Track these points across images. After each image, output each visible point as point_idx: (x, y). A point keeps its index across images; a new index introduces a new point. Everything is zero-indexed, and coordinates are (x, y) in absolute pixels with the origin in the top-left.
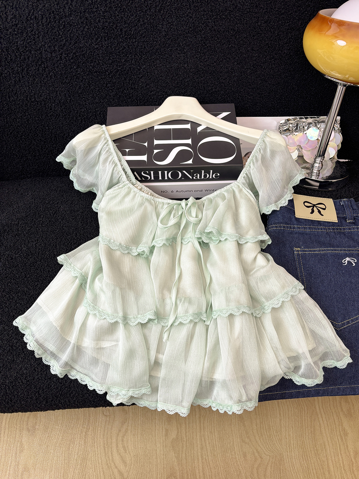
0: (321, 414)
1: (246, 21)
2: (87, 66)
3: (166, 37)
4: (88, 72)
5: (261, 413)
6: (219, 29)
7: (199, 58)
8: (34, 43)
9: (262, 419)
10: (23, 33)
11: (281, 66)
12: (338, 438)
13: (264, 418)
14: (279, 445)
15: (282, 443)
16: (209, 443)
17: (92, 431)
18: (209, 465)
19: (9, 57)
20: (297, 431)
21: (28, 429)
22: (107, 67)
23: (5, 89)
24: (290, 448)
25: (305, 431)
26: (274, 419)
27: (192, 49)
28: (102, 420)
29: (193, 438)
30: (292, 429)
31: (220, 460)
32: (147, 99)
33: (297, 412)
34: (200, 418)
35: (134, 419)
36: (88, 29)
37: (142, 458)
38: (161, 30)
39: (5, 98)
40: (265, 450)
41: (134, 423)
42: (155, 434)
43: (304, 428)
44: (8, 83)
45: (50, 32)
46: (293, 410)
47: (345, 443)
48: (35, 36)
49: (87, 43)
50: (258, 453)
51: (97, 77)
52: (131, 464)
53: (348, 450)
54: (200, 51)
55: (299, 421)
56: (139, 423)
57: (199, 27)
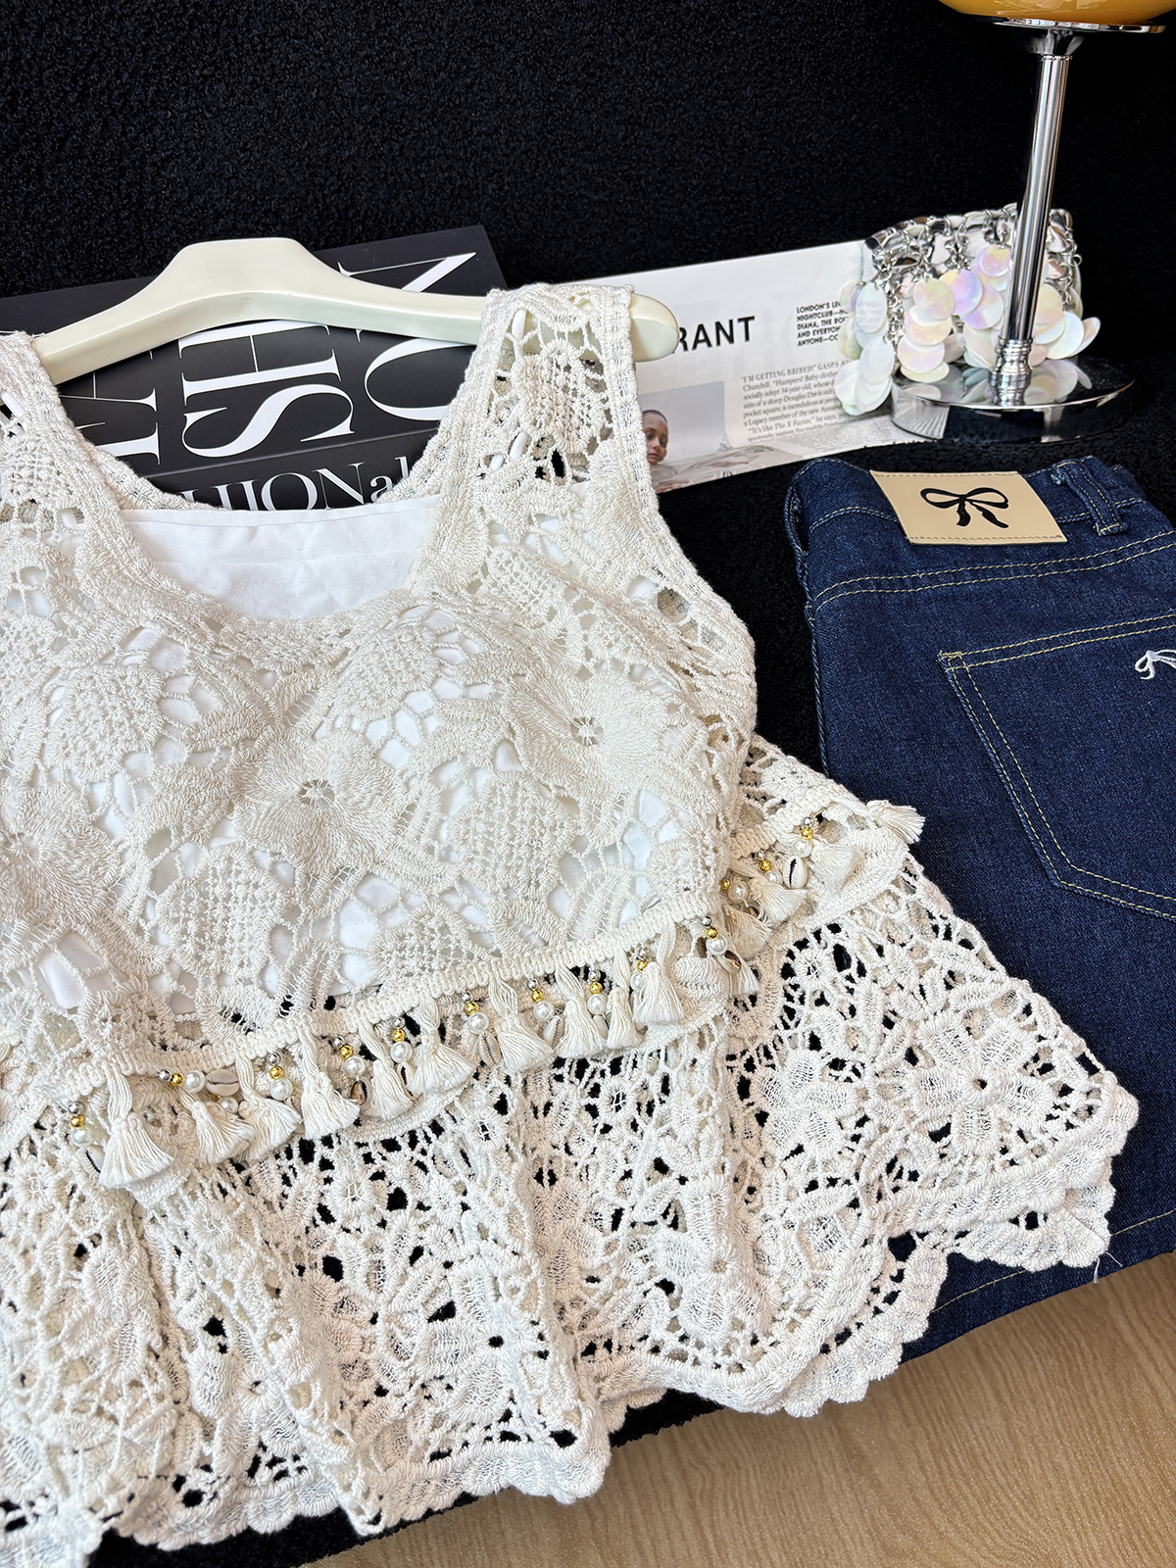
0: (1147, 1349)
5: (928, 1413)
9: (936, 1434)
13: (944, 1431)
14: (1032, 1521)
15: (1038, 1512)
20: (1080, 1444)
24: (1073, 1520)
25: (1110, 1435)
26: (982, 1421)
30: (1061, 1442)
33: (1057, 1369)
43: (1101, 1422)
46: (1039, 1366)
55: (1076, 1402)
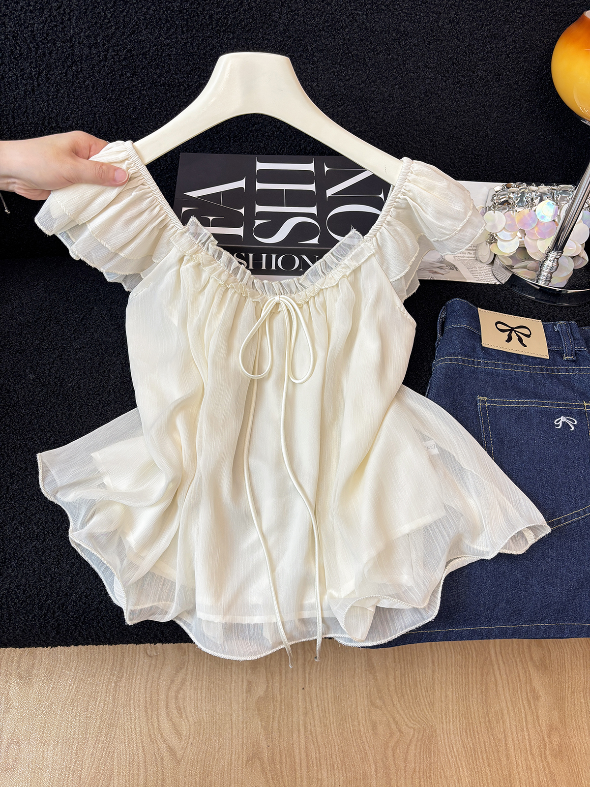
0: (499, 664)
1: (419, 18)
2: (148, 74)
3: (285, 34)
4: (151, 83)
5: (404, 660)
6: (373, 27)
7: (336, 74)
8: (63, 29)
9: (404, 668)
10: (43, 9)
11: (470, 97)
12: (523, 703)
13: (408, 668)
14: (430, 712)
15: (434, 709)
16: (318, 706)
17: (126, 680)
18: (317, 740)
19: (17, 49)
20: (459, 691)
21: (19, 673)
22: (182, 78)
23: (7, 103)
24: (446, 717)
25: (472, 691)
26: (424, 670)
27: (327, 58)
28: (144, 662)
29: (292, 697)
30: (452, 688)
31: (333, 734)
32: (247, 137)
33: (460, 660)
34: (304, 664)
35: (196, 664)
36: (154, 11)
37: (207, 728)
38: (277, 22)
39: (7, 118)
40: (406, 720)
41: (197, 669)
42: (230, 689)
43: (471, 685)
44: (14, 94)
45: (91, 12)
46: (454, 657)
47: (534, 711)
48: (65, 16)
49: (151, 35)
50: (396, 723)
51: (165, 94)
52: (189, 736)
53: (539, 723)
54: (340, 62)
55: (463, 675)
56: (205, 670)
57: (341, 22)
